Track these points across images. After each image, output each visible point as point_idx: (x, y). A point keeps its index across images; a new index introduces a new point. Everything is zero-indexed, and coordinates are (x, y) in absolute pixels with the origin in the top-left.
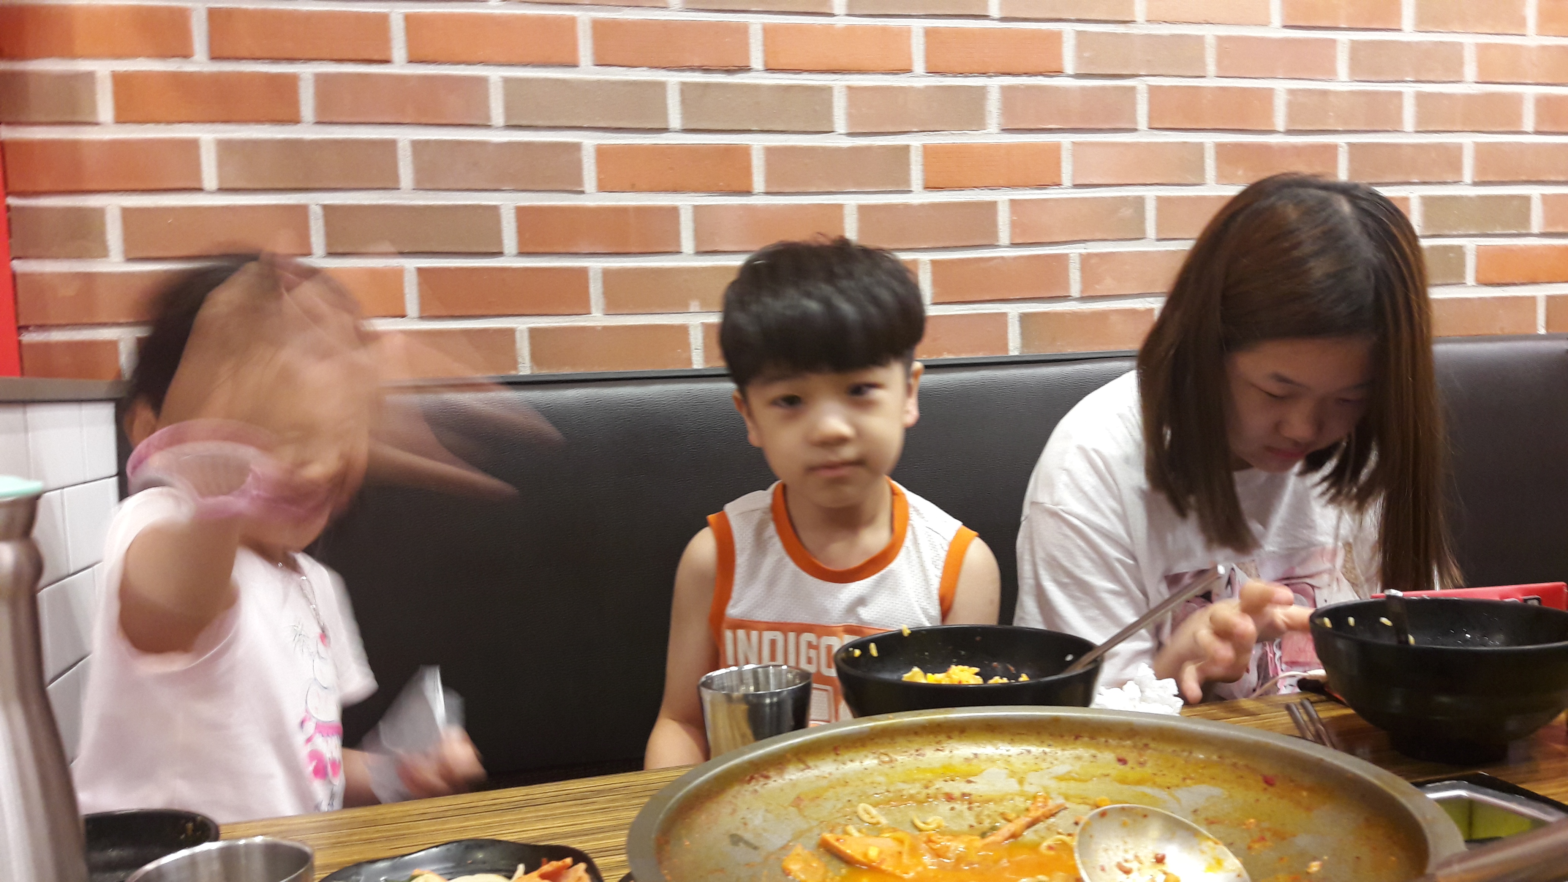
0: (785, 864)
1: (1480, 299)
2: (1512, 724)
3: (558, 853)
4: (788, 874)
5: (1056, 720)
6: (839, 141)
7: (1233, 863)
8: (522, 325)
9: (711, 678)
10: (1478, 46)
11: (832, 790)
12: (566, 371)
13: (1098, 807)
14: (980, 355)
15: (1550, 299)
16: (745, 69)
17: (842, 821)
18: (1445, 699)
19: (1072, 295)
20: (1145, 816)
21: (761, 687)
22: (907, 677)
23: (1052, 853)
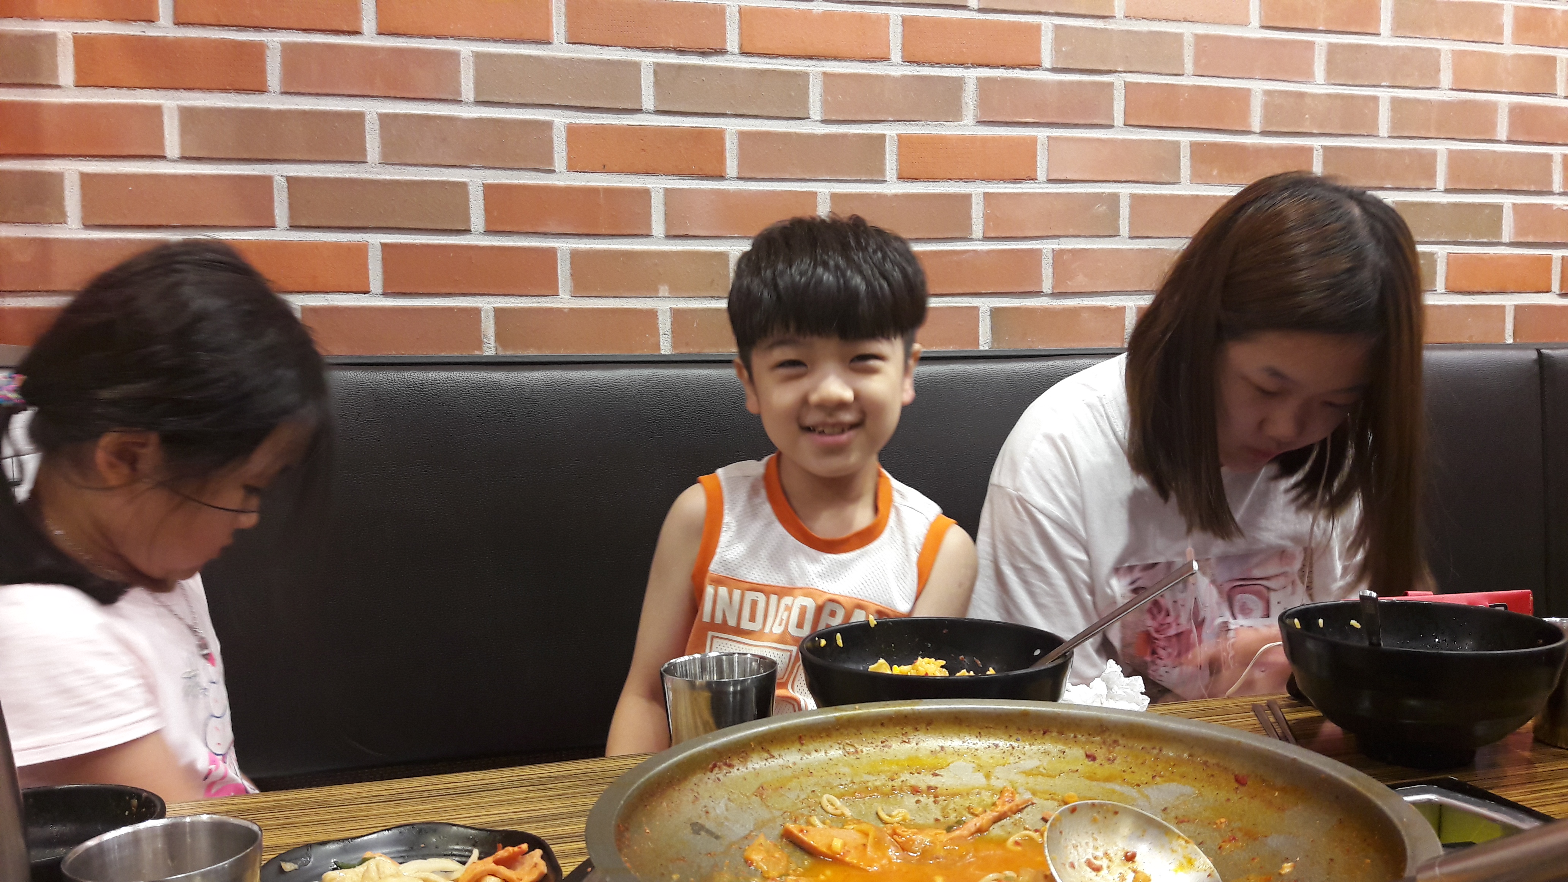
0: (746, 854)
1: (1449, 306)
2: (1480, 729)
3: (513, 838)
4: (751, 864)
5: (1025, 714)
6: (814, 128)
7: (1204, 862)
8: (487, 305)
9: (674, 665)
10: (1454, 52)
11: (795, 780)
12: (531, 353)
13: (1066, 804)
14: (951, 349)
15: (1518, 308)
16: (721, 52)
17: (805, 812)
18: (1413, 703)
19: (1044, 291)
20: (1116, 813)
21: (725, 675)
22: (872, 668)
23: (1019, 848)
